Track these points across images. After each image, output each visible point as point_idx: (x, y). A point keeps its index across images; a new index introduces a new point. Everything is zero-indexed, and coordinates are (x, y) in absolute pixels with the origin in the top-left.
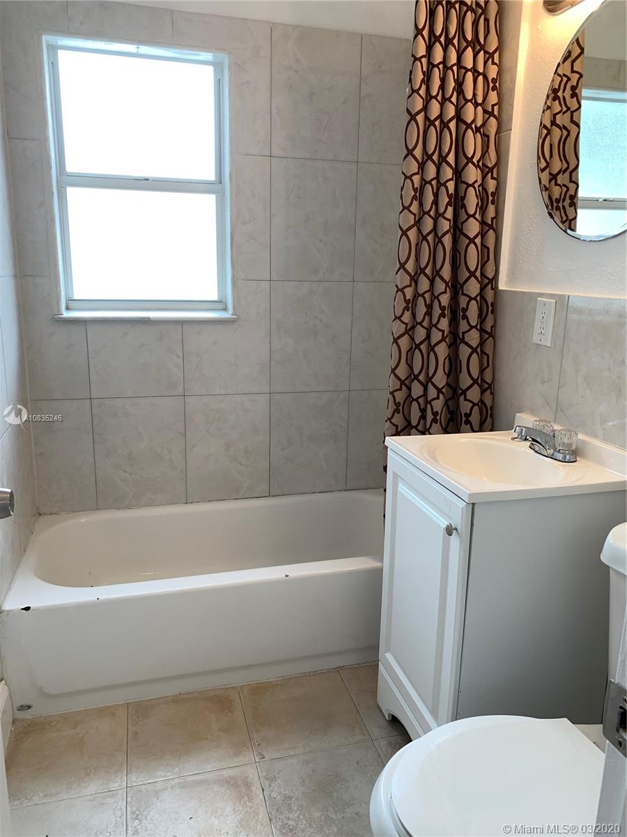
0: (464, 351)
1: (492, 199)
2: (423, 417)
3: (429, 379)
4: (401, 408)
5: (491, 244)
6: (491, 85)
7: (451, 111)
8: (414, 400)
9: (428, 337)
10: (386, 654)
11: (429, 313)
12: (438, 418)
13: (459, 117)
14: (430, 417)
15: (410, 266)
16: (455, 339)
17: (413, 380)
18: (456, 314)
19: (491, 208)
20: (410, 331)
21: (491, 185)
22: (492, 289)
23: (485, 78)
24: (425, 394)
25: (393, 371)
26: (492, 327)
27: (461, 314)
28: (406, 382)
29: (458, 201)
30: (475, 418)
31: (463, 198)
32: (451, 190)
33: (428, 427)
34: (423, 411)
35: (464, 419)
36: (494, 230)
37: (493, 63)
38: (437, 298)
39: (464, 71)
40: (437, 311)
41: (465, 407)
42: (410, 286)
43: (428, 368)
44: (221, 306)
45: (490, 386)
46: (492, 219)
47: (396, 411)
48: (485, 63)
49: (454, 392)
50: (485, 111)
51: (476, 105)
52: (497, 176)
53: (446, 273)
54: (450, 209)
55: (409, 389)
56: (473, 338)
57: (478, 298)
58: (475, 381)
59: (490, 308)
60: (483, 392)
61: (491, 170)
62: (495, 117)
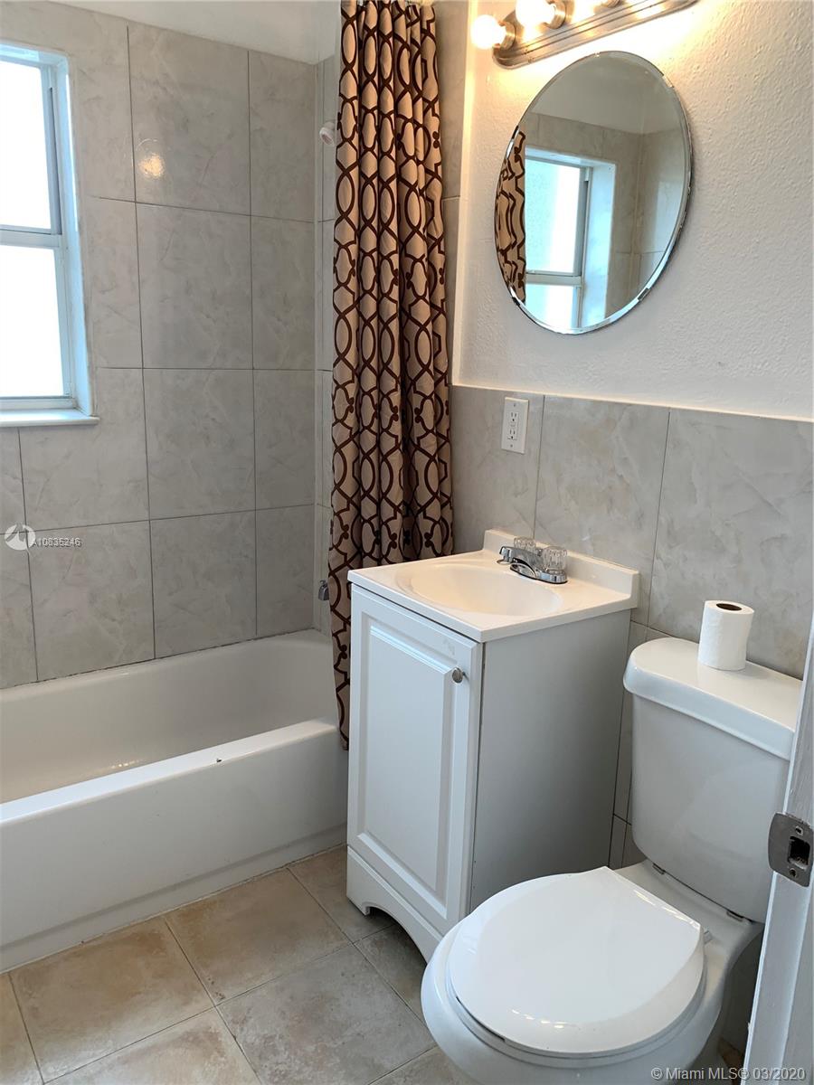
0: (420, 460)
1: (441, 277)
2: (378, 541)
3: (383, 495)
4: (349, 532)
5: (442, 332)
6: (433, 140)
7: (390, 169)
8: (365, 521)
9: (378, 443)
10: (359, 836)
11: (378, 415)
12: (397, 541)
13: (399, 176)
14: (386, 541)
15: (351, 357)
16: (408, 446)
17: (363, 497)
18: (407, 414)
19: (440, 287)
20: (356, 436)
21: (439, 261)
22: (446, 385)
23: (426, 131)
24: (379, 514)
25: (337, 486)
26: (448, 430)
27: (415, 416)
28: (354, 500)
29: (404, 279)
30: (436, 539)
31: (410, 275)
32: (396, 266)
33: (384, 553)
34: (378, 534)
35: (424, 540)
36: (445, 315)
37: (434, 114)
38: (387, 396)
39: (403, 121)
40: (387, 413)
41: (425, 526)
42: (352, 381)
43: (380, 481)
44: (70, 404)
45: (449, 498)
46: (442, 301)
47: (344, 536)
48: (425, 112)
49: (410, 508)
50: (427, 171)
51: (418, 163)
52: (445, 249)
53: (395, 366)
54: (396, 288)
55: (359, 508)
56: (430, 444)
57: (433, 397)
58: (435, 495)
59: (445, 408)
60: (443, 506)
61: (438, 242)
62: (439, 178)
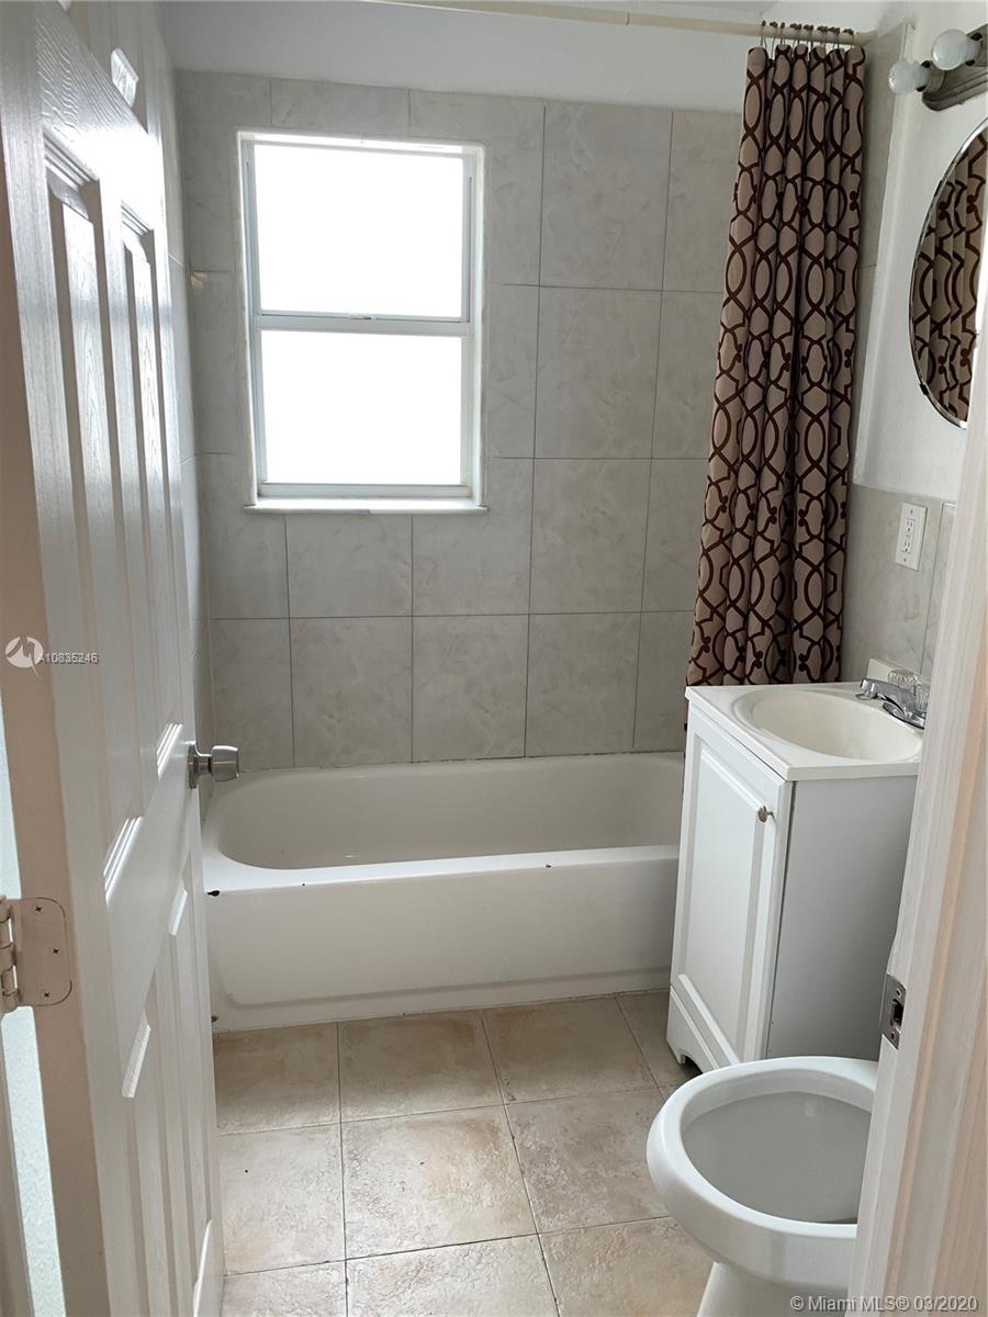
0: (801, 570)
1: (845, 359)
2: (742, 659)
3: (751, 607)
4: (710, 645)
5: (844, 423)
6: (850, 201)
7: (788, 240)
8: (728, 634)
9: (751, 548)
10: (680, 977)
11: (753, 516)
12: (762, 660)
13: (801, 247)
14: (750, 659)
15: (728, 451)
16: (788, 553)
17: (729, 608)
18: (790, 517)
19: (845, 373)
20: (724, 539)
21: (845, 341)
22: (844, 483)
23: (840, 188)
24: (745, 627)
25: (701, 593)
26: (842, 537)
27: (799, 518)
28: (720, 610)
29: (796, 364)
30: (814, 662)
31: (805, 359)
32: (789, 349)
33: (747, 673)
34: (742, 650)
35: (799, 662)
36: (848, 402)
37: (854, 171)
38: (765, 495)
39: (811, 184)
40: (764, 515)
41: (801, 646)
42: (728, 478)
43: (750, 590)
45: (837, 618)
46: (846, 387)
47: (705, 649)
48: (842, 171)
49: (786, 624)
50: (840, 237)
51: (827, 229)
52: (856, 326)
53: (778, 462)
54: (786, 375)
55: (724, 619)
56: (814, 552)
57: (823, 497)
58: (815, 611)
59: (840, 511)
60: (826, 626)
61: (846, 319)
62: (853, 245)
